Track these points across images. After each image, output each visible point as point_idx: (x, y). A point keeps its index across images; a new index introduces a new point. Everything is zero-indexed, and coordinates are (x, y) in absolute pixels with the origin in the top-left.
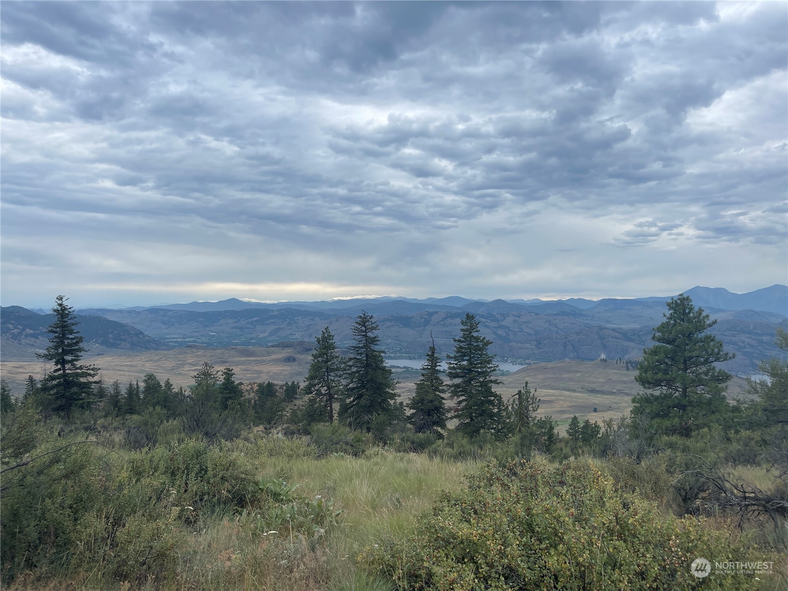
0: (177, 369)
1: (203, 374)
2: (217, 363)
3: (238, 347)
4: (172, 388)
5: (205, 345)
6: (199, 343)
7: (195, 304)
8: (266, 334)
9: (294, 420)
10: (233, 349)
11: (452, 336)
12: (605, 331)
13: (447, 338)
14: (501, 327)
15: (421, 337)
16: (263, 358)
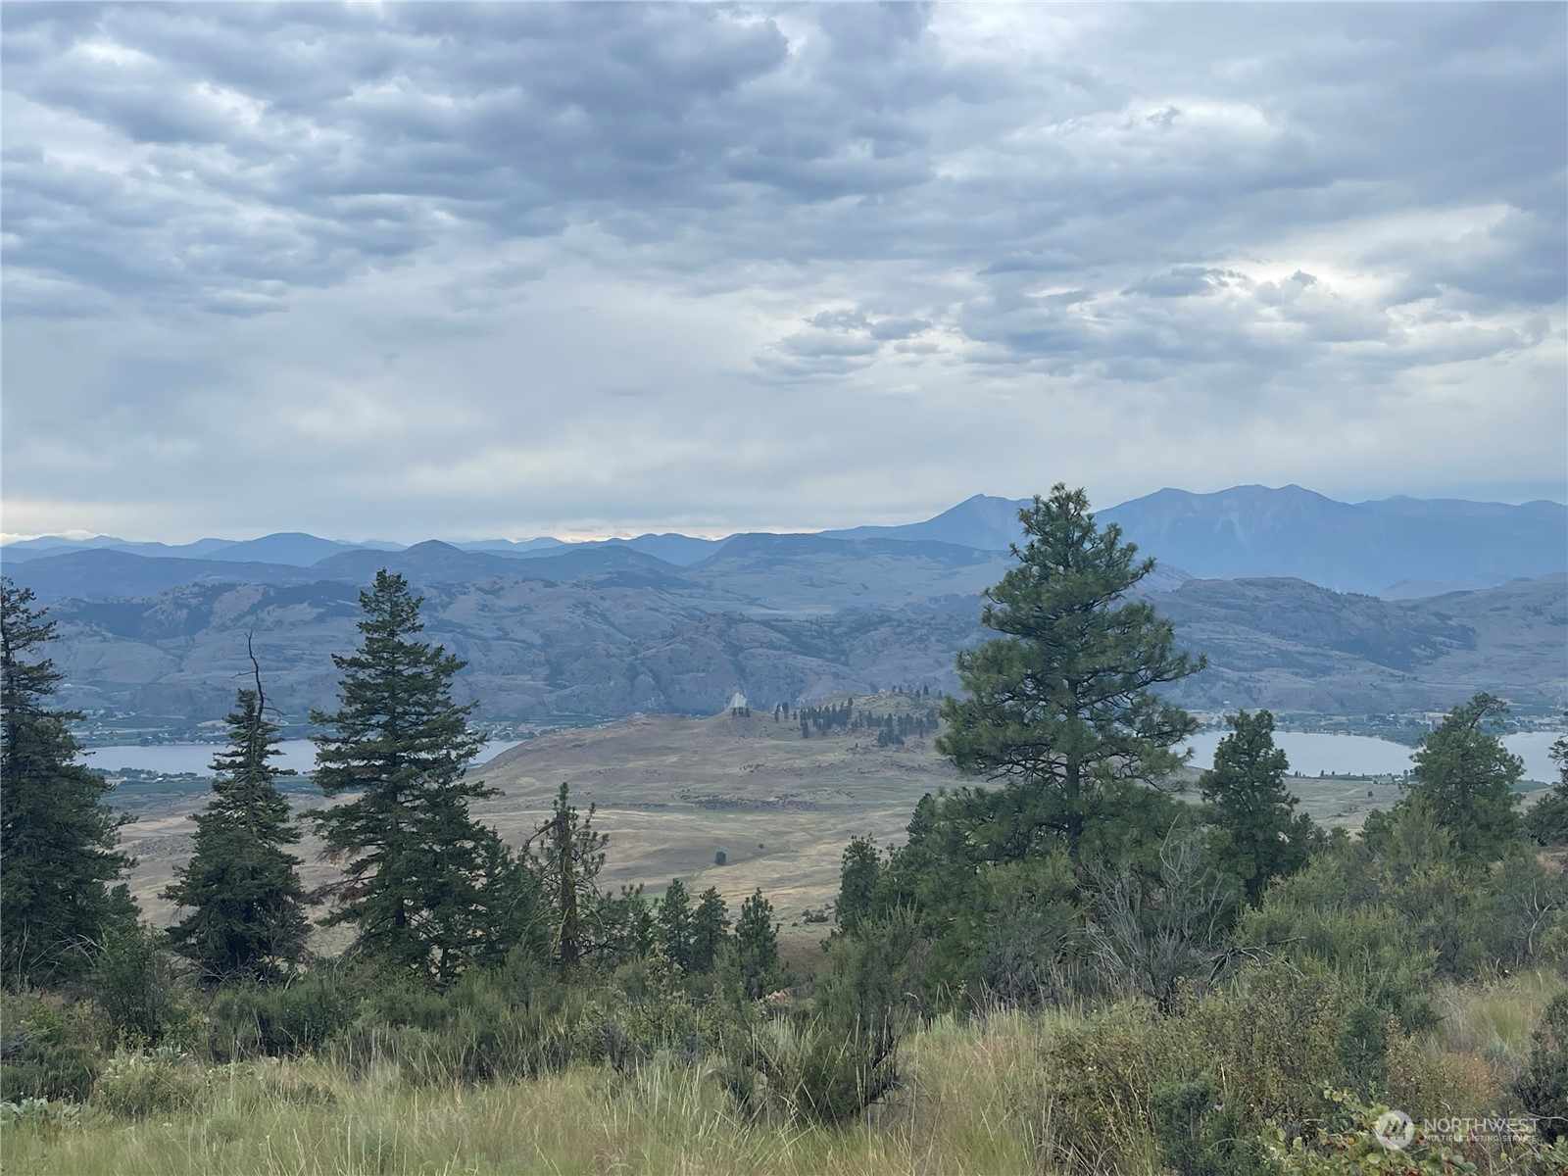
11: (287, 660)
12: (742, 627)
13: (267, 669)
14: (441, 626)
15: (182, 671)
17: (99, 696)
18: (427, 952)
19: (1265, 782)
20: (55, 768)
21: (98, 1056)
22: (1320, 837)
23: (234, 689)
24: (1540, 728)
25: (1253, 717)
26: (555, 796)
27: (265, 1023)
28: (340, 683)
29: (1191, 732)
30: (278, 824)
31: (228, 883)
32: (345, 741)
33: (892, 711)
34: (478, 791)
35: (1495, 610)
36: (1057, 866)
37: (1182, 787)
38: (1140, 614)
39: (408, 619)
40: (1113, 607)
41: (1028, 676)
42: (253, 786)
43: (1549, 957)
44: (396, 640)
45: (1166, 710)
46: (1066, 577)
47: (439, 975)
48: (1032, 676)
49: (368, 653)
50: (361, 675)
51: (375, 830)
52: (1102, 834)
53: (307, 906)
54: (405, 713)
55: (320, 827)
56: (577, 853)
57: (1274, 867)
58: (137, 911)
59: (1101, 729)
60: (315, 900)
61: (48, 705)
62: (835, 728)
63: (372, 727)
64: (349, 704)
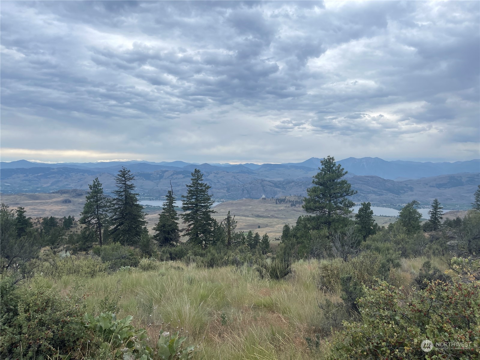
2: (11, 204)
3: (27, 193)
8: (49, 185)
9: (71, 241)
10: (23, 195)
11: (177, 185)
12: (265, 182)
13: (174, 187)
14: (207, 180)
15: (158, 186)
16: (46, 201)
17: (142, 191)
18: (202, 242)
19: (368, 217)
20: (133, 204)
21: (140, 259)
22: (379, 228)
23: (167, 190)
24: (426, 208)
25: (366, 203)
26: (227, 213)
27: (171, 254)
28: (187, 190)
29: (353, 206)
30: (175, 216)
31: (165, 227)
32: (188, 201)
33: (294, 199)
34: (213, 212)
35: (418, 184)
36: (325, 231)
37: (351, 217)
38: (344, 182)
39: (200, 178)
40: (339, 180)
41: (321, 194)
42: (170, 209)
43: (425, 254)
44: (198, 182)
45: (349, 201)
46: (329, 174)
47: (204, 247)
48: (322, 194)
49: (192, 184)
50: (191, 189)
51: (193, 218)
52: (335, 225)
54: (199, 196)
55: (183, 217)
56: (231, 224)
57: (370, 233)
58: (148, 232)
59: (335, 205)
60: (181, 231)
61: (132, 192)
62: (282, 202)
63: (193, 199)
64: (189, 194)
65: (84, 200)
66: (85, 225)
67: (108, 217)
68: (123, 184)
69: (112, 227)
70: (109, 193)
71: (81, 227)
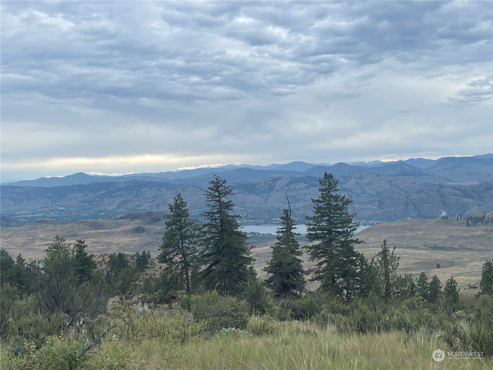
0: (28, 244)
1: (55, 248)
2: (68, 236)
3: (87, 220)
4: (24, 263)
5: (54, 220)
6: (48, 218)
7: (43, 179)
8: (114, 206)
9: (147, 289)
10: (82, 222)
11: (297, 200)
12: (445, 189)
13: (292, 203)
14: (344, 190)
15: (267, 203)
16: (113, 230)
17: (244, 211)
18: (342, 291)
20: (233, 232)
21: (248, 316)
23: (282, 209)
26: (382, 244)
27: (294, 310)
28: (313, 207)
30: (296, 250)
31: (282, 267)
32: (315, 225)
34: (357, 241)
39: (334, 187)
42: (289, 238)
44: (330, 194)
47: (346, 299)
49: (322, 198)
50: (320, 205)
51: (325, 253)
53: (305, 275)
54: (333, 216)
55: (308, 251)
56: (389, 262)
58: (256, 274)
60: (307, 273)
61: (230, 213)
62: (479, 223)
63: (323, 221)
64: (316, 214)
65: (163, 227)
66: (165, 264)
67: (197, 252)
68: (216, 201)
69: (204, 268)
70: (196, 216)
71: (161, 268)
